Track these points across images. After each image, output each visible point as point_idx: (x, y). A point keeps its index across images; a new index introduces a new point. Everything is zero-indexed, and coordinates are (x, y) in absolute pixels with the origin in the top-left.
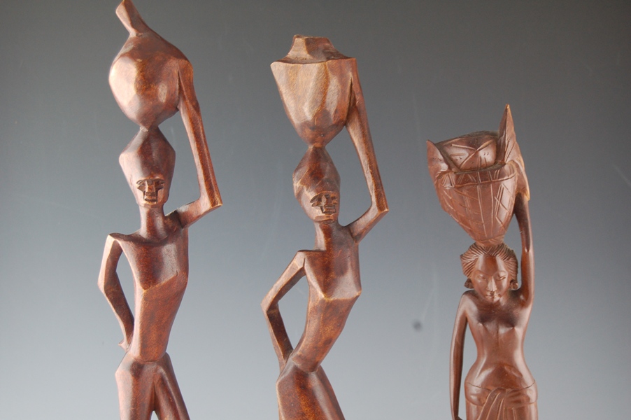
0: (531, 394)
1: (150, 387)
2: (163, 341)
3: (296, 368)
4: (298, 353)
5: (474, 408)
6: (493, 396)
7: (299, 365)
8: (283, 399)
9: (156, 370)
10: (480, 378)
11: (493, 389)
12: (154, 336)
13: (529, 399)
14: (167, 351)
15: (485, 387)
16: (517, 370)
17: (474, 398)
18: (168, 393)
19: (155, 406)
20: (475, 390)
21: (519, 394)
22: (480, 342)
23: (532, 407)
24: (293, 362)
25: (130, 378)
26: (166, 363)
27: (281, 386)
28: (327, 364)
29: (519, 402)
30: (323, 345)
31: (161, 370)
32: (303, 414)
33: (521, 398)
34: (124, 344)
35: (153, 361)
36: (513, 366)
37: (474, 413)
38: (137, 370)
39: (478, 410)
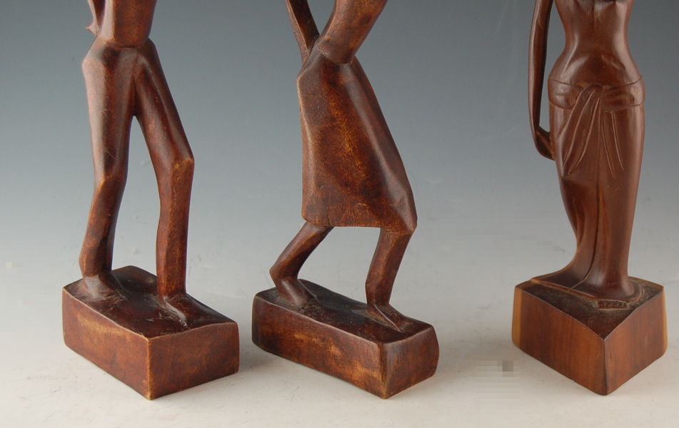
0: (637, 92)
1: (128, 82)
2: (145, 21)
3: (323, 59)
4: (326, 37)
5: (560, 113)
6: (585, 95)
7: (327, 54)
8: (306, 100)
9: (136, 60)
10: (569, 71)
11: (585, 85)
12: (132, 12)
13: (633, 99)
14: (151, 37)
15: (576, 83)
16: (617, 60)
17: (560, 99)
18: (154, 91)
19: (136, 109)
20: (561, 89)
21: (620, 93)
22: (568, 24)
23: (638, 110)
24: (320, 49)
25: (101, 68)
26: (149, 51)
27: (302, 83)
28: (361, 55)
29: (620, 103)
30: (360, 24)
31: (143, 60)
32: (333, 119)
33: (623, 97)
34: (93, 27)
35: (132, 46)
36: (613, 55)
37: (559, 118)
38: (111, 58)
39: (566, 115)
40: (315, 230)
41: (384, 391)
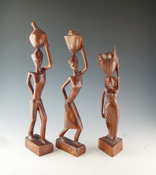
0: (118, 108)
1: (37, 105)
2: (40, 95)
3: (68, 102)
4: (69, 98)
5: (106, 111)
6: (110, 109)
7: (69, 101)
8: (65, 108)
9: (38, 101)
10: (107, 105)
11: (110, 107)
12: (38, 94)
13: (117, 109)
14: (41, 98)
15: (108, 107)
16: (115, 103)
17: (106, 109)
18: (41, 106)
19: (38, 109)
20: (106, 107)
21: (116, 108)
22: (107, 97)
23: (118, 111)
24: (68, 100)
25: (33, 103)
26: (41, 100)
27: (65, 105)
28: (74, 101)
29: (116, 110)
30: (74, 97)
31: (40, 102)
32: (70, 112)
33: (116, 109)
34: (32, 96)
35: (38, 99)
36: (114, 102)
37: (106, 112)
38: (34, 101)
39: (107, 112)
40: (66, 129)
41: (77, 156)
